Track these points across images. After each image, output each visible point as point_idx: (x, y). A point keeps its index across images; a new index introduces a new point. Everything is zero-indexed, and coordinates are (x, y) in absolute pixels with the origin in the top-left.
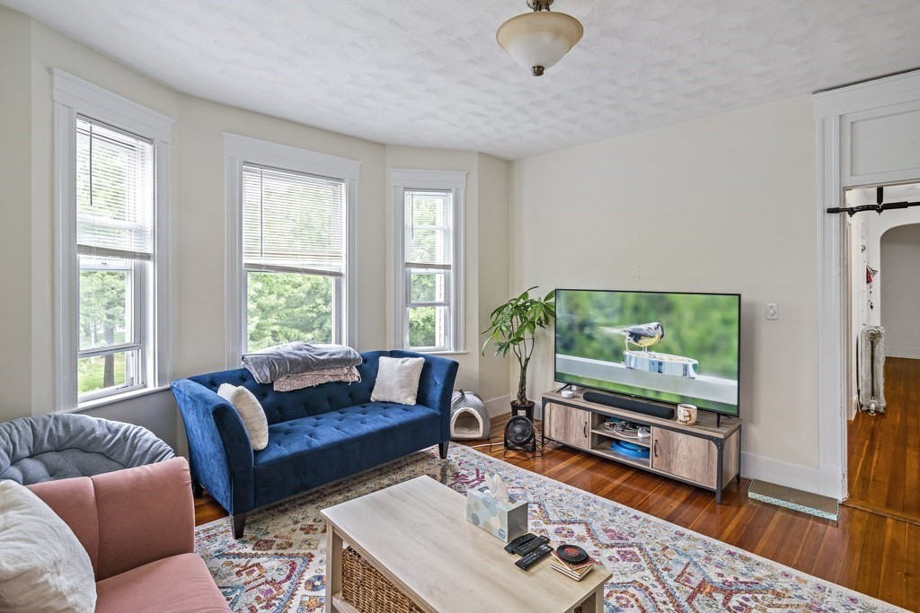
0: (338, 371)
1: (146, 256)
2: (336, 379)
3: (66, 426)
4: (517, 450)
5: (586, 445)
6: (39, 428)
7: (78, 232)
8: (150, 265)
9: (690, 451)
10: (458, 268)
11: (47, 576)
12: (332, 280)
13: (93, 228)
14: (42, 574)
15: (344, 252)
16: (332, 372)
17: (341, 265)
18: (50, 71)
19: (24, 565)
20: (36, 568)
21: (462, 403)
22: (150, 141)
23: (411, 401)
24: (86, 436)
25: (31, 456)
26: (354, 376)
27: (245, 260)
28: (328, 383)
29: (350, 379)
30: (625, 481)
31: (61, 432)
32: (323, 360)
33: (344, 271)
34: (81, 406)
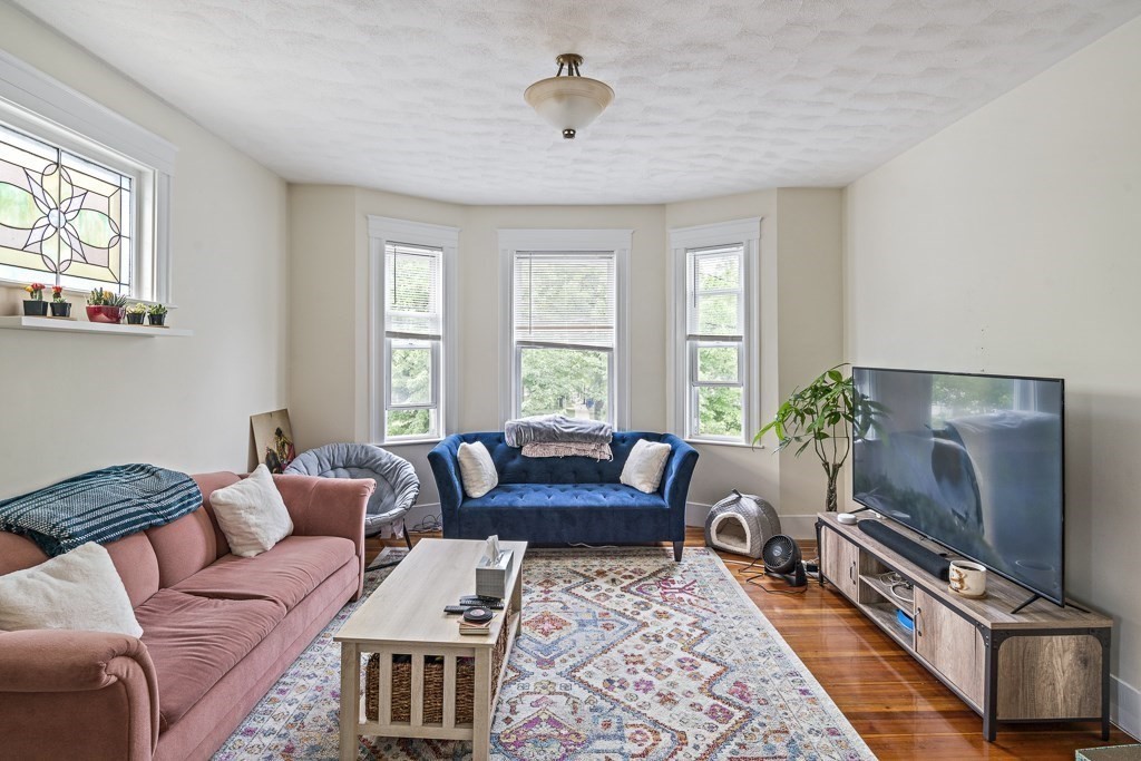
0: (585, 446)
1: (437, 338)
2: (583, 454)
3: (367, 453)
4: (773, 578)
5: (853, 594)
6: (351, 451)
7: (386, 322)
8: (441, 343)
9: (955, 638)
10: (749, 341)
11: (242, 512)
12: (604, 355)
13: (400, 319)
14: (239, 509)
15: (614, 324)
16: (579, 446)
17: (611, 340)
18: (367, 218)
19: (230, 501)
20: (235, 505)
21: (734, 507)
22: (441, 249)
23: (647, 488)
24: (376, 462)
25: (344, 467)
26: (606, 453)
27: (517, 336)
28: (575, 457)
29: (598, 455)
30: (885, 657)
31: (363, 456)
32: (568, 433)
33: (615, 346)
34: (386, 443)
